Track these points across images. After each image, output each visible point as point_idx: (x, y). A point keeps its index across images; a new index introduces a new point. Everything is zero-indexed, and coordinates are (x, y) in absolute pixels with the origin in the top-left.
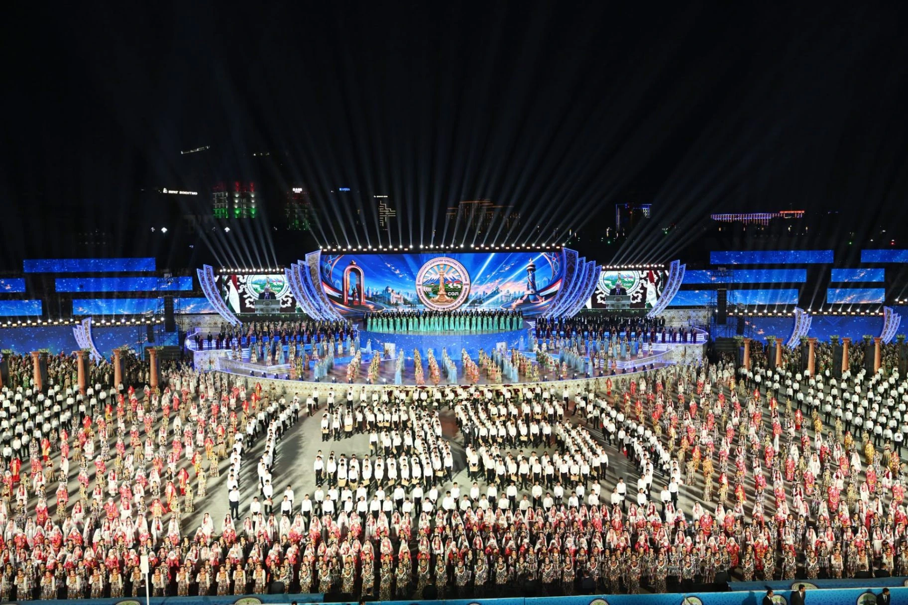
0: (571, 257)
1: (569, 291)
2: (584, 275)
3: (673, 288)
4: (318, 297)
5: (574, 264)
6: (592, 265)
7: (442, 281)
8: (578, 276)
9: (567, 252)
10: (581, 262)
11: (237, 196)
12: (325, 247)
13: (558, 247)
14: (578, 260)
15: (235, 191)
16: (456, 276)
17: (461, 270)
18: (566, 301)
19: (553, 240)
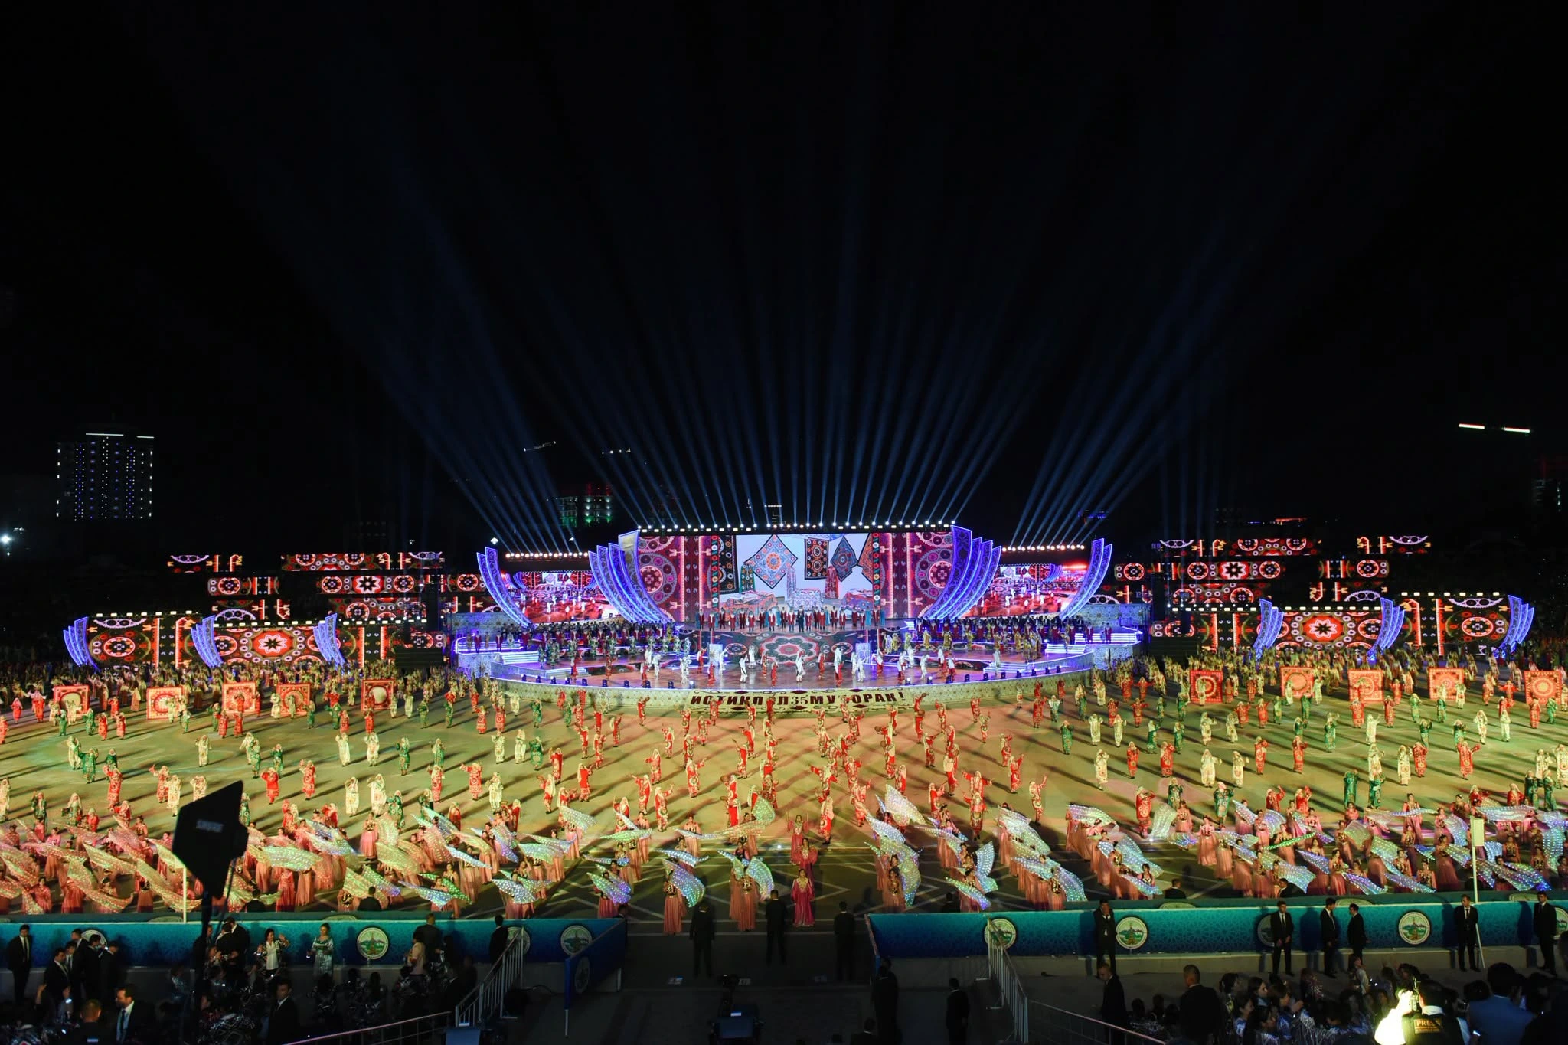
0: (964, 539)
3: (1096, 575)
4: (633, 591)
5: (967, 547)
6: (988, 546)
8: (973, 563)
9: (957, 532)
10: (976, 544)
12: (644, 526)
13: (946, 526)
14: (972, 541)
18: (957, 596)
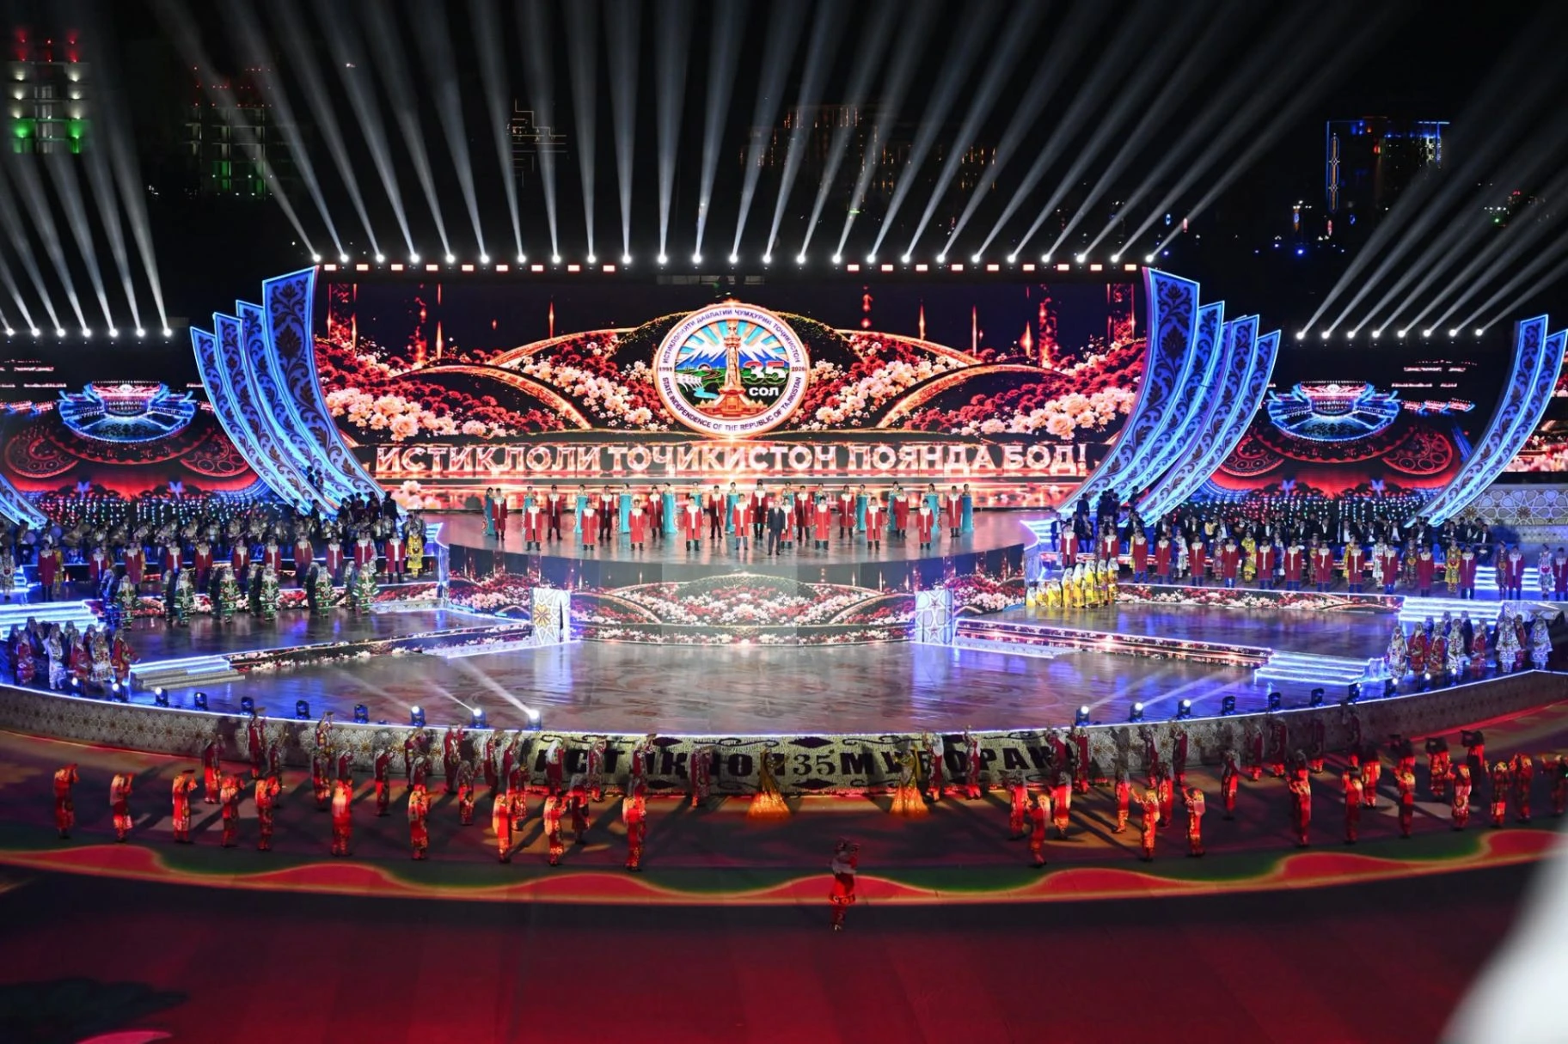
0: (1176, 303)
1: (1167, 416)
2: (1220, 363)
3: (1524, 410)
4: (304, 430)
5: (1186, 324)
6: (1247, 329)
7: (731, 363)
8: (1199, 367)
9: (1161, 285)
10: (1210, 318)
11: (20, 77)
12: (331, 256)
13: (1131, 267)
14: (1199, 313)
15: (16, 58)
16: (771, 349)
17: (784, 335)
18: (1154, 452)
19: (1111, 244)
